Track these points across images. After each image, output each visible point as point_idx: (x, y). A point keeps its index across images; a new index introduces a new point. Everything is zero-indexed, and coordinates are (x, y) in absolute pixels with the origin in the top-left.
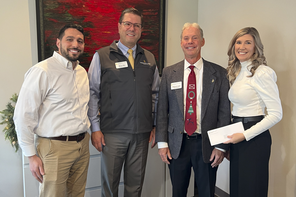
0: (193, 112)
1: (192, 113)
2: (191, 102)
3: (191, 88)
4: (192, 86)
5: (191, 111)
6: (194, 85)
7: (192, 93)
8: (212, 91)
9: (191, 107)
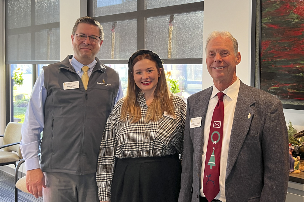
0: (215, 165)
1: (213, 167)
2: (214, 148)
3: (216, 126)
4: (217, 123)
6: (220, 122)
7: (216, 134)
8: (246, 132)
9: (213, 156)
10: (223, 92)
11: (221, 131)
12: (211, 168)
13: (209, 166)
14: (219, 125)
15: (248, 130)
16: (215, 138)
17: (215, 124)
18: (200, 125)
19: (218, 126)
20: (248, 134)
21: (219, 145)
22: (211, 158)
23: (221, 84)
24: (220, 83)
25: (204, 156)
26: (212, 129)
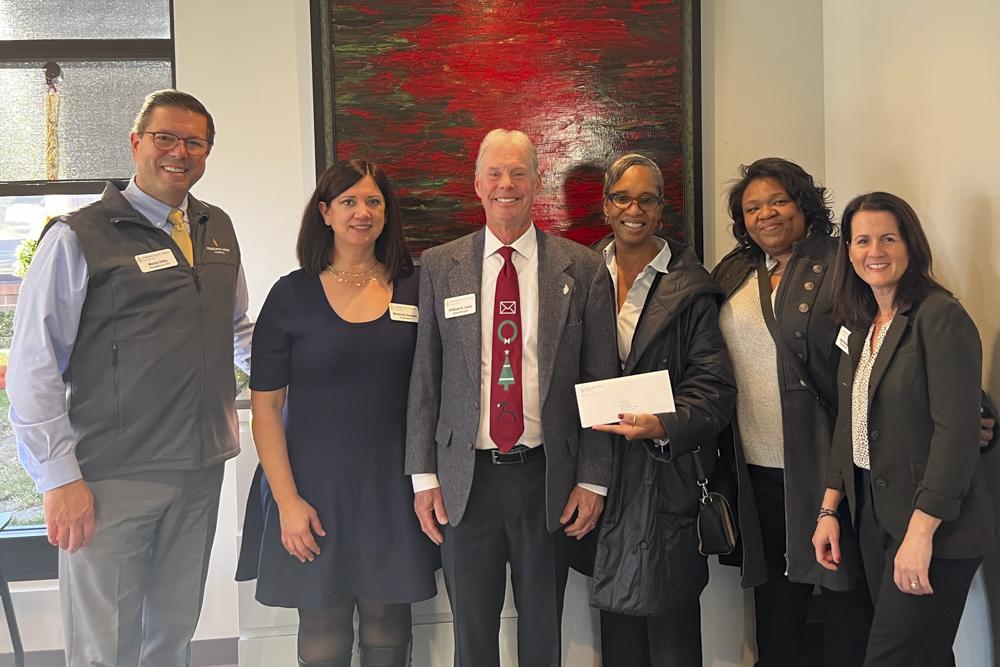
0: (513, 383)
1: (510, 386)
2: (507, 352)
3: (506, 311)
4: (508, 305)
5: (506, 379)
6: (514, 302)
7: (508, 327)
8: (564, 318)
9: (506, 366)
10: (512, 246)
11: (517, 318)
12: (506, 388)
13: (502, 386)
14: (513, 308)
15: (566, 315)
16: (507, 332)
17: (503, 308)
18: (473, 310)
19: (509, 311)
20: (567, 323)
21: (517, 347)
22: (503, 371)
23: (508, 231)
24: (507, 228)
25: (488, 368)
26: (497, 318)
